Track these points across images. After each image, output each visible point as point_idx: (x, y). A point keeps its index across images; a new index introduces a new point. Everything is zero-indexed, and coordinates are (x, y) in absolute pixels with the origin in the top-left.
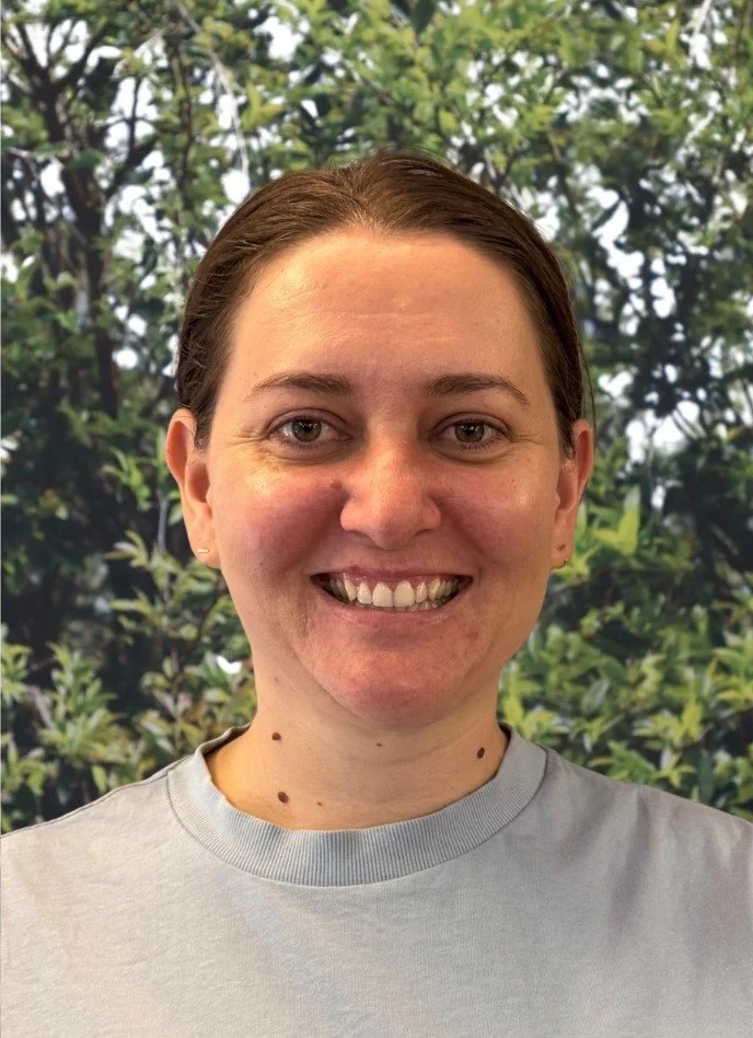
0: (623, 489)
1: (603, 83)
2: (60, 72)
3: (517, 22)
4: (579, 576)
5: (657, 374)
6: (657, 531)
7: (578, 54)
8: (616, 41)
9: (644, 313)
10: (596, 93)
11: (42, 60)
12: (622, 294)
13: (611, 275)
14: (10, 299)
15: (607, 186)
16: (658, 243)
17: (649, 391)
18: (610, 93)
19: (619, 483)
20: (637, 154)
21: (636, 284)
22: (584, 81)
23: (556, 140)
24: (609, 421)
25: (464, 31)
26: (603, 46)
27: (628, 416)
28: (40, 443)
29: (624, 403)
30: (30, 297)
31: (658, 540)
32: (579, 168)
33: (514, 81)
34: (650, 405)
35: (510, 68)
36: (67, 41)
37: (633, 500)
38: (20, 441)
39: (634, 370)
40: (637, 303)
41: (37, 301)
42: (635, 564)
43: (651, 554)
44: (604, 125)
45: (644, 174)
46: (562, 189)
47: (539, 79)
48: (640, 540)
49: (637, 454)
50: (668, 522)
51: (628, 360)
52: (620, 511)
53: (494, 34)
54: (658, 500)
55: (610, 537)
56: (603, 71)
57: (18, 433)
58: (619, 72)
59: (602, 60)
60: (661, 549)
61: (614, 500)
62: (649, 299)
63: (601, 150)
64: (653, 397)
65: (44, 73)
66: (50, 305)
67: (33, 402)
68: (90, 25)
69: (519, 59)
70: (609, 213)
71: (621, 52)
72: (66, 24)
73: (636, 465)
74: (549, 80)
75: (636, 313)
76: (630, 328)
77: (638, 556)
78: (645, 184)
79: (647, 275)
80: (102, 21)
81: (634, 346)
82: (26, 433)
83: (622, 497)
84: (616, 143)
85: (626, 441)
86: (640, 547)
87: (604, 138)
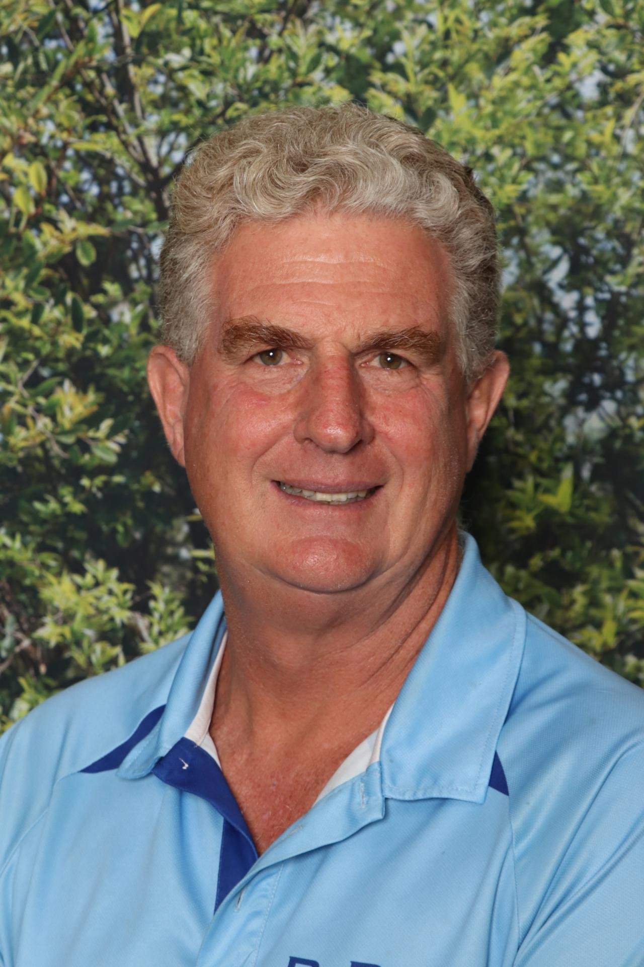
0: (561, 465)
1: (556, 167)
2: (166, 170)
3: (495, 123)
4: (528, 528)
5: (586, 380)
6: (586, 495)
7: (538, 145)
8: (567, 136)
9: (579, 336)
10: (550, 174)
11: (154, 161)
12: (562, 322)
13: (555, 308)
14: (125, 335)
15: (555, 243)
16: (590, 284)
17: (580, 393)
18: (560, 175)
19: (557, 460)
20: (577, 219)
21: (573, 314)
22: (541, 166)
23: (519, 210)
24: (550, 416)
25: (457, 132)
26: (557, 139)
27: (565, 411)
28: (142, 438)
29: (562, 401)
30: (139, 334)
31: (587, 502)
32: (534, 230)
33: (490, 167)
34: (580, 403)
35: (488, 157)
36: (172, 148)
37: (568, 473)
38: (127, 436)
39: (570, 377)
40: (574, 329)
41: (144, 336)
42: (569, 520)
43: (580, 512)
44: (554, 199)
45: (581, 232)
46: (523, 246)
47: (508, 165)
48: (573, 500)
49: (571, 439)
50: (594, 488)
51: (565, 370)
52: (558, 481)
53: (478, 133)
54: (586, 473)
55: (550, 500)
56: (556, 158)
57: (126, 432)
58: (568, 158)
59: (556, 150)
60: (588, 508)
61: (554, 473)
62: (583, 325)
63: (552, 217)
64: (583, 397)
65: (155, 172)
66: (152, 339)
67: (137, 409)
68: (189, 136)
69: (495, 151)
70: (555, 263)
71: (570, 144)
72: (172, 137)
73: (571, 447)
74: (516, 166)
75: (573, 335)
76: (568, 347)
77: (571, 513)
78: (582, 241)
79: (581, 308)
80: (197, 133)
81: (571, 360)
82: (132, 431)
83: (559, 471)
84: (562, 211)
85: (563, 429)
86: (573, 506)
87: (554, 208)
